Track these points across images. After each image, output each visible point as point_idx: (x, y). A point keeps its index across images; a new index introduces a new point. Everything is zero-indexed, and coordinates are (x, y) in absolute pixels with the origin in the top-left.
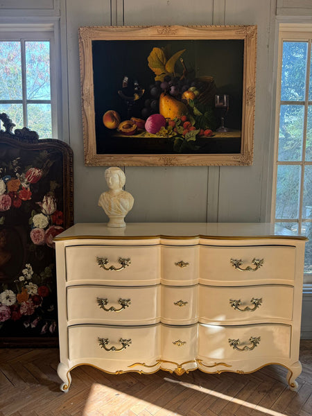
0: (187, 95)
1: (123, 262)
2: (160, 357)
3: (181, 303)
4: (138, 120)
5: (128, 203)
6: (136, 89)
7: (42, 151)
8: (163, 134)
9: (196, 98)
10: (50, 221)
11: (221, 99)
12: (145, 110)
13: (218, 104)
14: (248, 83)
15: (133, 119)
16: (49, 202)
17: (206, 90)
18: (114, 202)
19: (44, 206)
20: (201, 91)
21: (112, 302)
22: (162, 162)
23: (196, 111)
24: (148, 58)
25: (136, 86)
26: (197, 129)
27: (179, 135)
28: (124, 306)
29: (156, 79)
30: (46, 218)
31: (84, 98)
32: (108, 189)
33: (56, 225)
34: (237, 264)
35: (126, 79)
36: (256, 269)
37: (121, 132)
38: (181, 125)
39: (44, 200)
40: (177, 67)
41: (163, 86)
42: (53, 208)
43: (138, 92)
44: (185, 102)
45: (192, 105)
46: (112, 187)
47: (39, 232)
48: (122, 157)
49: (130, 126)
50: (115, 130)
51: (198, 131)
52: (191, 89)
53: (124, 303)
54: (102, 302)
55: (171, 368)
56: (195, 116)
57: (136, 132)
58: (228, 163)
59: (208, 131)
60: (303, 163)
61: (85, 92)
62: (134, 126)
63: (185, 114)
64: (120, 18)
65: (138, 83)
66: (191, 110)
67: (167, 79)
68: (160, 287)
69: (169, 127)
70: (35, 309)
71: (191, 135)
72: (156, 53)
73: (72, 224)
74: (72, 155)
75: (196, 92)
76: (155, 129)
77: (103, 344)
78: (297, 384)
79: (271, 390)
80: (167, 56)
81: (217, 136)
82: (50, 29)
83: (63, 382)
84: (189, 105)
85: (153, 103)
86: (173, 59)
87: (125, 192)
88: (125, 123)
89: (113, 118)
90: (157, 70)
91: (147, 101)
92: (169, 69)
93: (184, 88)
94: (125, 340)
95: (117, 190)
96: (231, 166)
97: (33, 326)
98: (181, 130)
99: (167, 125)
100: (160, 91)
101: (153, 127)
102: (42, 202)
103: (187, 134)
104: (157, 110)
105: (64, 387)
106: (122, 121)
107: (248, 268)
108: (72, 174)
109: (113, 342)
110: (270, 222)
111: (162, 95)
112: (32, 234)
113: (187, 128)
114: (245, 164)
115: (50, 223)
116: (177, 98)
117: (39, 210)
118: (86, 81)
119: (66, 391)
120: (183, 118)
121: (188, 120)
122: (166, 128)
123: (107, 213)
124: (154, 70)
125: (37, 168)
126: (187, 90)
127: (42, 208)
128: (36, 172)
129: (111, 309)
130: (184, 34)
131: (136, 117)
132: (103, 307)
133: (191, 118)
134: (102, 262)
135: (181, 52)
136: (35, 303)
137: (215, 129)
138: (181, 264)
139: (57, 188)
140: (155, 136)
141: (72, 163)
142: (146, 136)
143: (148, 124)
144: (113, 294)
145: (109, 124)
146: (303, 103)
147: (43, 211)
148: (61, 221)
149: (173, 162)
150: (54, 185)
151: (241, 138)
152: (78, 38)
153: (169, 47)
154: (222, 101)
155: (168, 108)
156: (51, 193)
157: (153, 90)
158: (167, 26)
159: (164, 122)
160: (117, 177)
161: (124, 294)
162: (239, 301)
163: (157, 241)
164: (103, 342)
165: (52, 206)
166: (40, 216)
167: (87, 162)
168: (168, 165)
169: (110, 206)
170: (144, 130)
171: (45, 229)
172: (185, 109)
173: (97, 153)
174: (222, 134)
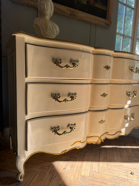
3: (104, 95)
21: (64, 95)
28: (72, 98)
34: (132, 70)
53: (72, 96)
54: (55, 96)
59: (92, 1)
60: (123, 36)
81: (96, 6)
94: (72, 125)
105: (21, 177)
109: (63, 128)
119: (21, 180)
129: (65, 100)
132: (57, 100)
134: (57, 61)
138: (107, 67)
144: (64, 90)
161: (72, 89)
162: (130, 92)
164: (55, 130)
174: (99, 6)
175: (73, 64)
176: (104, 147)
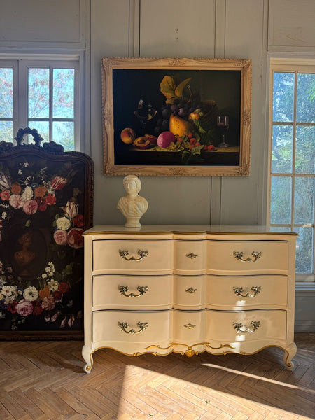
0: (193, 116)
1: (142, 254)
2: (172, 340)
3: (191, 290)
4: (151, 137)
5: (144, 206)
6: (150, 110)
7: (66, 162)
8: (172, 148)
9: (200, 119)
10: (72, 223)
11: (222, 119)
12: (157, 128)
13: (220, 123)
14: (245, 106)
15: (147, 135)
16: (72, 206)
17: (209, 112)
18: (132, 205)
19: (67, 210)
20: (205, 113)
21: (132, 289)
22: (172, 172)
23: (201, 129)
24: (161, 84)
25: (150, 108)
26: (202, 145)
27: (186, 149)
28: (142, 292)
29: (167, 102)
30: (69, 221)
31: (105, 117)
32: (126, 194)
33: (77, 227)
34: (239, 256)
35: (141, 101)
36: (255, 260)
37: (136, 147)
38: (188, 141)
39: (68, 205)
40: (184, 92)
41: (172, 108)
42: (75, 212)
43: (151, 113)
44: (191, 121)
45: (197, 124)
46: (130, 192)
47: (61, 233)
48: (137, 167)
49: (144, 141)
50: (131, 145)
51: (203, 146)
52: (197, 110)
53: (142, 290)
54: (122, 289)
55: (182, 350)
56: (199, 133)
57: (149, 147)
58: (229, 173)
59: (211, 147)
60: (293, 175)
61: (106, 112)
62: (148, 142)
63: (191, 131)
64: (136, 52)
65: (152, 104)
66: (196, 129)
67: (177, 102)
68: (173, 276)
69: (178, 143)
70: (56, 304)
71: (197, 149)
72: (167, 80)
73: (91, 226)
74: (93, 166)
75: (201, 114)
76: (166, 145)
77: (123, 327)
78: (293, 364)
79: (270, 370)
80: (177, 83)
81: (219, 150)
82: (77, 59)
83: (86, 364)
84: (194, 125)
85: (164, 122)
86: (181, 86)
87: (140, 197)
88: (139, 139)
89: (129, 134)
90: (168, 95)
91: (159, 120)
92: (178, 94)
93: (190, 110)
94: (143, 324)
95: (134, 195)
96: (231, 176)
97: (53, 320)
98: (188, 146)
99: (175, 141)
100: (170, 113)
101: (163, 143)
102: (66, 207)
103: (193, 149)
104: (167, 128)
105: (87, 368)
106: (137, 137)
107: (248, 259)
108: (92, 182)
109: (132, 326)
110: (266, 225)
111: (172, 116)
112: (55, 235)
113: (193, 143)
114: (243, 174)
115: (72, 225)
116: (184, 118)
117: (62, 214)
118: (106, 104)
119: (89, 372)
120: (190, 135)
121: (194, 137)
122: (175, 144)
123: (125, 214)
124: (165, 94)
125: (62, 177)
126: (193, 111)
127: (65, 212)
128: (61, 180)
129: (131, 295)
130: (191, 65)
131: (149, 134)
132: (124, 294)
133: (197, 135)
134: (123, 254)
135: (189, 80)
136: (56, 298)
137: (217, 145)
138: (191, 256)
139: (79, 194)
140: (166, 150)
141: (92, 173)
142: (158, 150)
143: (160, 140)
144: (132, 283)
145: (126, 140)
146: (292, 124)
147: (66, 215)
148: (82, 224)
149: (181, 172)
150: (76, 192)
151: (239, 153)
152: (101, 66)
153: (178, 75)
154: (223, 121)
155: (177, 127)
156: (74, 199)
157: (164, 111)
158: (177, 58)
159: (174, 139)
160: (134, 184)
161: (143, 282)
162: (242, 289)
163: (170, 236)
164: (123, 326)
165: (74, 210)
166: (63, 219)
167: (107, 172)
168: (177, 175)
169: (128, 209)
170: (156, 145)
171: (67, 231)
172: (192, 128)
173: (115, 164)
174: (223, 149)
175: (141, 255)
176: (206, 365)
